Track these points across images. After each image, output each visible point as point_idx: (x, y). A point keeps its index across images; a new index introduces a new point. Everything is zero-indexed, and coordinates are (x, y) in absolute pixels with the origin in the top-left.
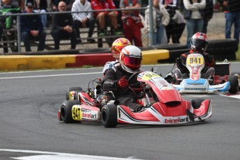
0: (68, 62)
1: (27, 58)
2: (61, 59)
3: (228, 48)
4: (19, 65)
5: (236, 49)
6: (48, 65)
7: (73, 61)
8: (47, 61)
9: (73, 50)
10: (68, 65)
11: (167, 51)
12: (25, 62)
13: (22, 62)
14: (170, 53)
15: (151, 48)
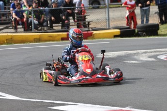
0: (63, 37)
1: (39, 35)
2: (58, 35)
3: (154, 28)
4: (34, 39)
5: (158, 29)
6: (51, 38)
7: (65, 36)
8: (50, 36)
9: (63, 30)
10: (63, 39)
11: (119, 30)
12: (38, 37)
13: (36, 37)
14: (121, 32)
15: (109, 29)
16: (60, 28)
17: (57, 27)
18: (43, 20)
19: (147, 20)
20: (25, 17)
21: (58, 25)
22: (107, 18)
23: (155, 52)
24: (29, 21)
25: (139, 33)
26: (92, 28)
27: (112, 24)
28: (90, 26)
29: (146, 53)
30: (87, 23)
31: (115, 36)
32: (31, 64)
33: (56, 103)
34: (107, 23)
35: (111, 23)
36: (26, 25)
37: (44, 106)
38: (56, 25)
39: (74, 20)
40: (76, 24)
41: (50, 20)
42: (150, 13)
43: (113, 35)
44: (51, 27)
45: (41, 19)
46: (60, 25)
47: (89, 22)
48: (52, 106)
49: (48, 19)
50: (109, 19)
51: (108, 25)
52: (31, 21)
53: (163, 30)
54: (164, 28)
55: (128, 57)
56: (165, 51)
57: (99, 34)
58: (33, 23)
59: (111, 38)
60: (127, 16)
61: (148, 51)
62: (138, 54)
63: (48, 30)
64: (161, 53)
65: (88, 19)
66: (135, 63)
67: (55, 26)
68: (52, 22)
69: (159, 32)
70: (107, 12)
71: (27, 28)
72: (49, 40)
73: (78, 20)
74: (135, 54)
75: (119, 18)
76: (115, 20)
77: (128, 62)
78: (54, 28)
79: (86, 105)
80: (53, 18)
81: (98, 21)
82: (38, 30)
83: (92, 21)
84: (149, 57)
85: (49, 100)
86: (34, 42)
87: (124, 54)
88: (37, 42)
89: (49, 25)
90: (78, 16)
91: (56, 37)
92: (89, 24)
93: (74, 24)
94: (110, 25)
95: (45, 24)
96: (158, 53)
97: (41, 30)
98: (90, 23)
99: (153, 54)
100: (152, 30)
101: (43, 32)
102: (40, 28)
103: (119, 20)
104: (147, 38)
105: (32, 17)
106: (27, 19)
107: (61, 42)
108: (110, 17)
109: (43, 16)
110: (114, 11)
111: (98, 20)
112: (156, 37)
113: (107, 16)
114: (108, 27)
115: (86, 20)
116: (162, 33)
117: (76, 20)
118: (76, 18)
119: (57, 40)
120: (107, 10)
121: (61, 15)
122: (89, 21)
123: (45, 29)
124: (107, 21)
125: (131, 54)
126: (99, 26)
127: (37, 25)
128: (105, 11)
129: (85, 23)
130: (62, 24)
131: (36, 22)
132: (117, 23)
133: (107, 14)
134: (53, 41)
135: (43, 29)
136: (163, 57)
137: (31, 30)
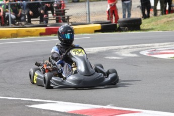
0: (41, 32)
1: (16, 30)
2: (37, 30)
3: (136, 23)
4: (12, 34)
5: (141, 23)
6: (29, 34)
7: (44, 31)
8: (28, 31)
10: (41, 34)
11: (100, 25)
12: (15, 32)
13: (13, 32)
14: (102, 26)
15: (89, 23)
16: (38, 23)
17: (36, 21)
18: (21, 14)
19: (129, 15)
20: (2, 11)
21: (36, 19)
22: (87, 12)
23: (137, 47)
24: (6, 15)
25: (121, 27)
26: (71, 23)
27: (93, 19)
28: (70, 21)
29: (128, 48)
30: (66, 18)
31: (96, 31)
32: (8, 61)
33: (34, 101)
34: (88, 17)
35: (91, 18)
36: (3, 20)
37: (21, 104)
38: (34, 19)
39: (53, 15)
40: (55, 18)
41: (28, 14)
42: (132, 7)
43: (93, 30)
44: (29, 21)
45: (18, 13)
46: (39, 19)
47: (68, 17)
48: (30, 105)
49: (26, 13)
50: (89, 14)
51: (88, 19)
52: (8, 15)
53: (146, 25)
54: (147, 23)
55: (109, 53)
56: (147, 47)
57: (79, 28)
58: (10, 18)
59: (92, 33)
60: (107, 10)
61: (131, 46)
62: (119, 49)
63: (26, 24)
64: (144, 49)
65: (68, 13)
66: (116, 59)
67: (33, 21)
68: (30, 17)
69: (142, 27)
70: (87, 6)
71: (3, 23)
72: (27, 36)
73: (57, 15)
74: (116, 49)
75: (100, 12)
76: (96, 14)
77: (110, 58)
78: (32, 22)
79: (65, 103)
80: (31, 12)
81: (78, 16)
82: (15, 25)
83: (71, 16)
84: (131, 53)
85: (27, 98)
86: (12, 38)
87: (105, 50)
88: (14, 38)
89: (27, 20)
90: (57, 10)
91: (34, 32)
92: (68, 19)
93: (52, 18)
94: (91, 19)
95: (22, 18)
96: (140, 49)
97: (18, 25)
98: (70, 17)
99: (135, 50)
100: (134, 25)
101: (20, 27)
102: (17, 23)
103: (100, 14)
104: (129, 33)
105: (9, 11)
106: (4, 13)
107: (39, 37)
108: (91, 11)
109: (20, 10)
110: (95, 4)
111: (78, 14)
112: (139, 32)
113: (87, 10)
114: (88, 22)
115: (66, 14)
116: (145, 28)
117: (55, 14)
118: (55, 12)
119: (35, 36)
120: (87, 4)
121: (39, 9)
122: (68, 15)
123: (23, 23)
124: (88, 15)
125: (112, 50)
126: (79, 21)
127: (15, 19)
128: (86, 6)
129: (64, 17)
130: (40, 18)
131: (13, 16)
132: (98, 17)
133: (87, 8)
134: (31, 36)
135: (21, 24)
136: (145, 53)
137: (8, 25)
